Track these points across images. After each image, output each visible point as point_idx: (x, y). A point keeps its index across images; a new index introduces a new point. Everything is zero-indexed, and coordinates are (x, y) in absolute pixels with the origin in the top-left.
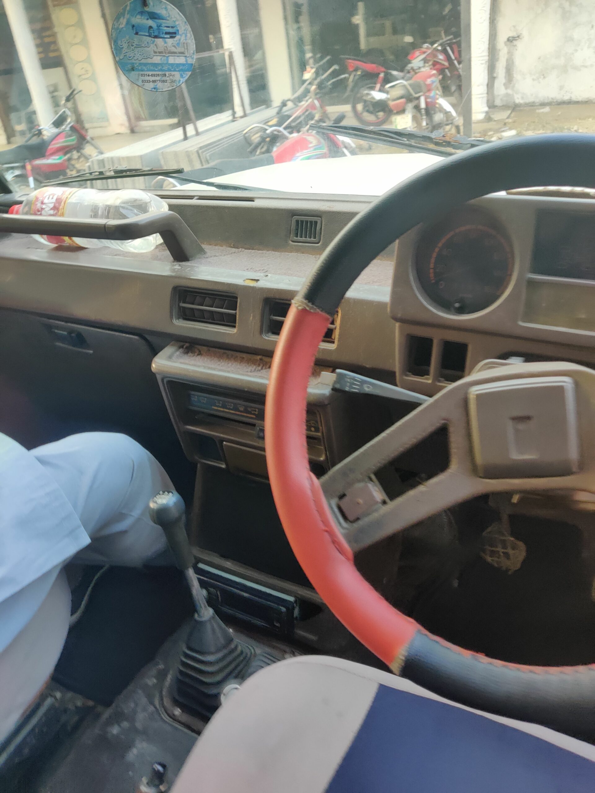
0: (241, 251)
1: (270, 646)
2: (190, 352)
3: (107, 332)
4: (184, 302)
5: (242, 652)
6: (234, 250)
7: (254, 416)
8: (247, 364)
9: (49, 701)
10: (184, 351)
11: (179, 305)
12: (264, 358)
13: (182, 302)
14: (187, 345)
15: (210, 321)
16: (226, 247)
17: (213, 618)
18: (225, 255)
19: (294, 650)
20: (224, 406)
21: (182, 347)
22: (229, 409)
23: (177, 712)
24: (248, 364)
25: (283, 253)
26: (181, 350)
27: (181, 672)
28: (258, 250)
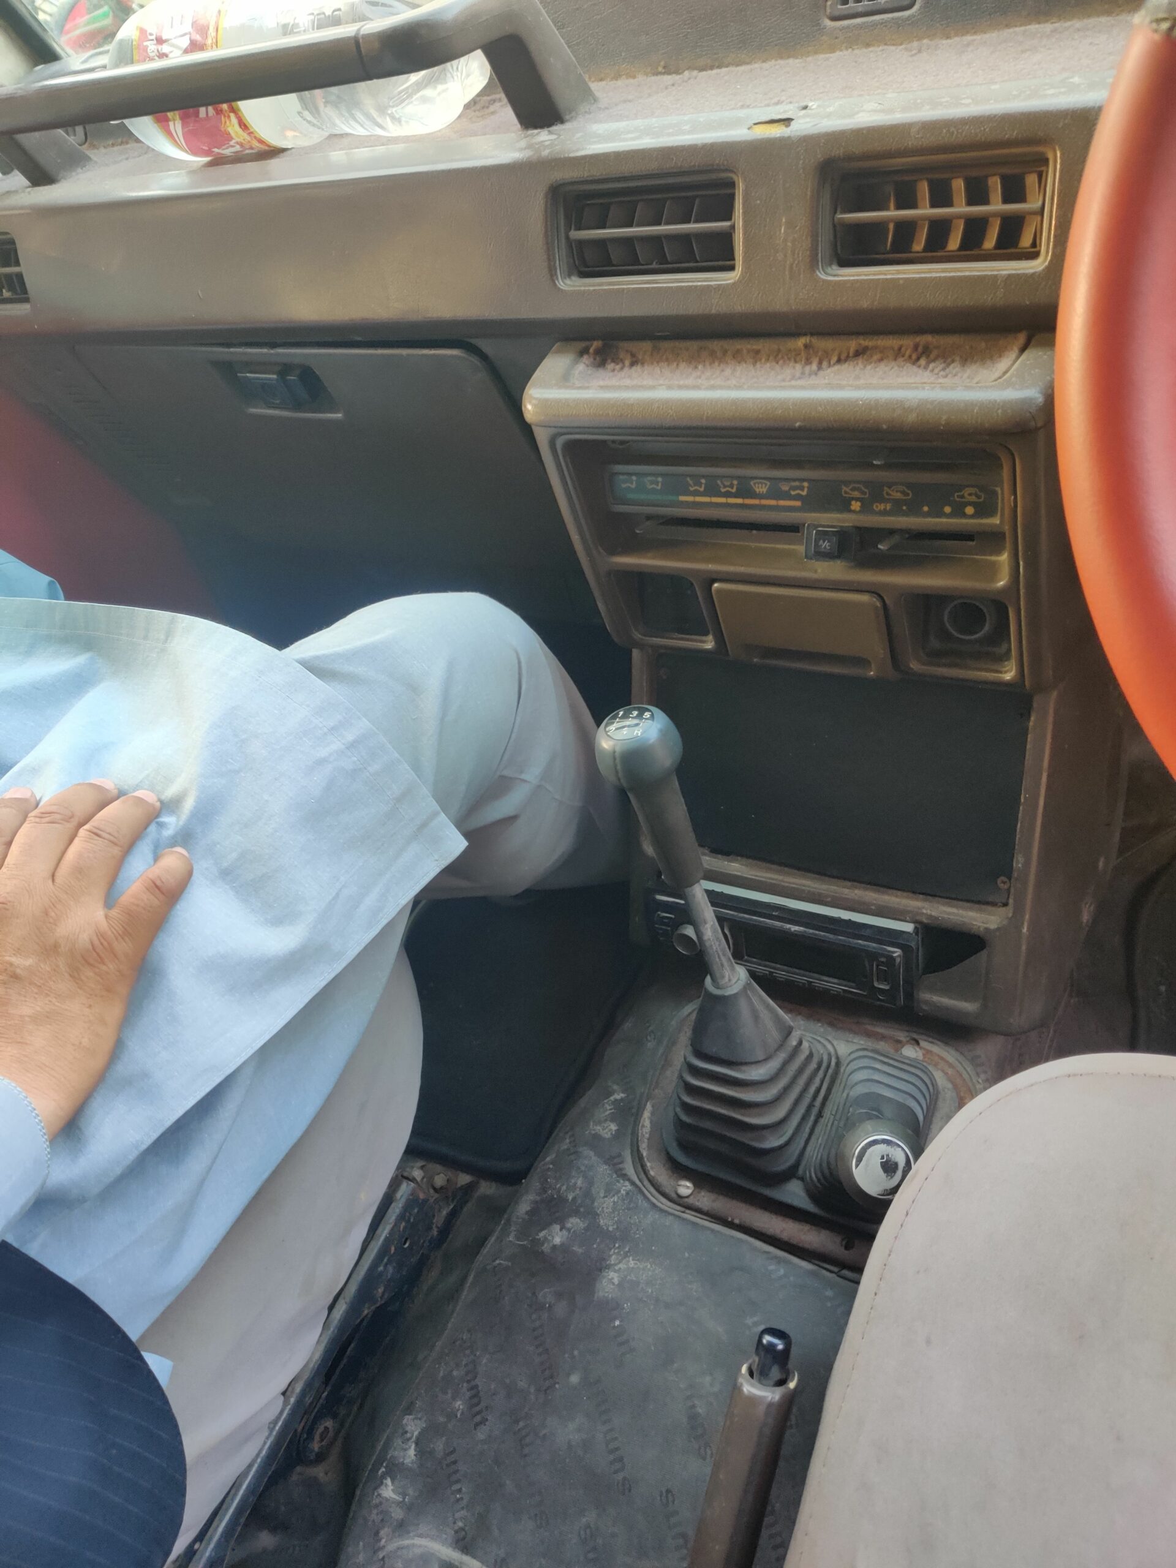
0: (689, 79)
1: (869, 1035)
2: (609, 361)
3: (380, 351)
4: (579, 229)
5: (811, 1056)
6: (668, 79)
7: (798, 503)
8: (774, 364)
9: (405, 1189)
10: (595, 359)
11: (567, 238)
12: (815, 341)
13: (573, 227)
14: (596, 344)
15: (654, 266)
16: (645, 77)
17: (747, 987)
18: (650, 95)
19: (915, 1036)
20: (712, 491)
21: (583, 352)
22: (728, 495)
23: (686, 1188)
24: (777, 363)
25: (810, 59)
26: (586, 359)
27: (687, 1108)
28: (737, 65)
